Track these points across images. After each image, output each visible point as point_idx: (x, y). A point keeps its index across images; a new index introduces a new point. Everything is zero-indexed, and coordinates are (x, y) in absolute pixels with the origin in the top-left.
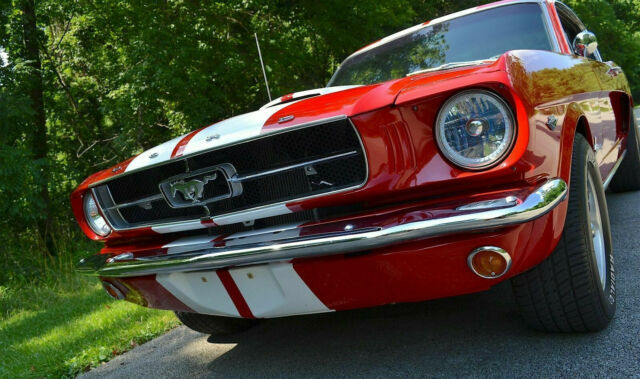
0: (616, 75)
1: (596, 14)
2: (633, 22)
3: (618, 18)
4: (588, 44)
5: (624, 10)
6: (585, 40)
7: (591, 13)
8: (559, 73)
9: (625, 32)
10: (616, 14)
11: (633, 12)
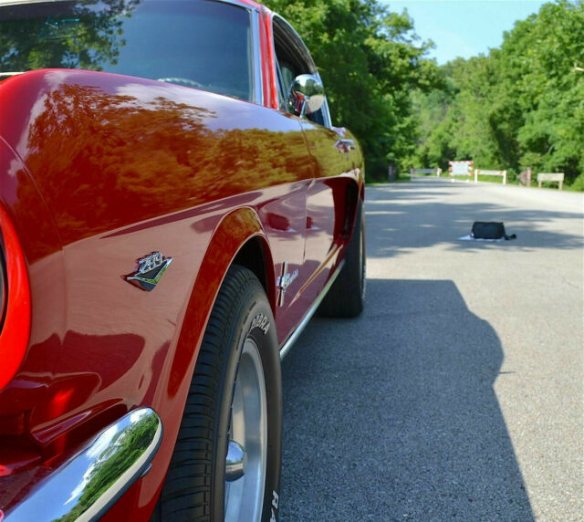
0: (346, 151)
1: (347, 60)
2: (387, 82)
3: (370, 72)
4: (310, 95)
5: (378, 64)
6: (307, 87)
7: (342, 57)
8: (272, 136)
9: (376, 91)
10: (369, 67)
11: (388, 69)
